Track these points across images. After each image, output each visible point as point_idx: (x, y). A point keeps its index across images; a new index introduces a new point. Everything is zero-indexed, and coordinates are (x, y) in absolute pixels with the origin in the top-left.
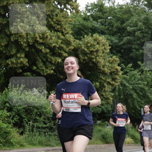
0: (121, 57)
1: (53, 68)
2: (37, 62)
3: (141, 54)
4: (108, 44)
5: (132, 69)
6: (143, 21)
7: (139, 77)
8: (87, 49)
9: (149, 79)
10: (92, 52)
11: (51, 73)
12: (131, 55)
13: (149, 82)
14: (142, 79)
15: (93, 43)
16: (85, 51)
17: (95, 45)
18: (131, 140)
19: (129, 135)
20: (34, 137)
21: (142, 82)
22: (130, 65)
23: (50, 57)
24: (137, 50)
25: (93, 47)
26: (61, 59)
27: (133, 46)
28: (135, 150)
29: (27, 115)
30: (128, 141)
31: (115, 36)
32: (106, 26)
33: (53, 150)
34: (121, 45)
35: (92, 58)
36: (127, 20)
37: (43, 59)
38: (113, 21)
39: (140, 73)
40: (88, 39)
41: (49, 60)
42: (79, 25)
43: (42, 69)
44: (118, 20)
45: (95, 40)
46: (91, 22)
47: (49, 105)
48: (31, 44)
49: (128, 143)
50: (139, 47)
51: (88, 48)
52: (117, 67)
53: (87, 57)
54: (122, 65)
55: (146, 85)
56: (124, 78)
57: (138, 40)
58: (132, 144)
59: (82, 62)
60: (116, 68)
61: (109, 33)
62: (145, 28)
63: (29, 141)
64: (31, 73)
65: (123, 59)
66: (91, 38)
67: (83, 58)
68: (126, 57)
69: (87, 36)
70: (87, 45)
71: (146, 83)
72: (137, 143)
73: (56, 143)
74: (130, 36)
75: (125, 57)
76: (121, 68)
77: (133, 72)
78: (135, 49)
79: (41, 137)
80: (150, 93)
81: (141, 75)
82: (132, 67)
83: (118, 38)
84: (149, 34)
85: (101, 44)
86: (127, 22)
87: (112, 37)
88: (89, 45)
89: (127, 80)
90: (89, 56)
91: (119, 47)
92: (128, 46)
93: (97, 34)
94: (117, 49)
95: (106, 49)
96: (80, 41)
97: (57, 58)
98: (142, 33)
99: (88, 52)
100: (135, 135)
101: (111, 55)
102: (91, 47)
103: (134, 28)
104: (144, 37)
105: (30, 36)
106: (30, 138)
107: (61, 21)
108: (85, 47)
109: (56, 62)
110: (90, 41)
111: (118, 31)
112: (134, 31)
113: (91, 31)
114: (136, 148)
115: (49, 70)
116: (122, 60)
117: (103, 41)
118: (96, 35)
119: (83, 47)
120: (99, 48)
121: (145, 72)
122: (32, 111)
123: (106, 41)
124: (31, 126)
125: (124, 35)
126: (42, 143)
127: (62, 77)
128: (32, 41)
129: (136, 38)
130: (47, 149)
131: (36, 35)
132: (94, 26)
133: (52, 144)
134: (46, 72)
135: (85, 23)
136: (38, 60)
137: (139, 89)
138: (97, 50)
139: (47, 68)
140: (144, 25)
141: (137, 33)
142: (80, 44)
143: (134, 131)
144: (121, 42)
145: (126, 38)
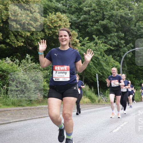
0: (79, 32)
1: (23, 41)
2: (9, 36)
3: (95, 29)
4: (69, 21)
5: (88, 41)
6: (96, 3)
7: (94, 48)
8: (52, 25)
9: (102, 49)
10: (55, 27)
11: (21, 46)
12: (87, 30)
13: (102, 52)
14: (96, 49)
15: (56, 20)
16: (49, 26)
17: (58, 22)
18: (89, 100)
19: (87, 96)
20: (8, 99)
21: (97, 52)
22: (87, 38)
23: (21, 31)
24: (92, 26)
25: (57, 23)
26: (30, 33)
27: (88, 23)
28: (92, 108)
29: (2, 80)
30: (86, 101)
31: (74, 15)
32: (66, 6)
33: (24, 109)
34: (79, 22)
35: (56, 32)
36: (84, 2)
37: (15, 33)
38: (72, 2)
39: (95, 45)
40: (52, 16)
41: (20, 34)
42: (45, 5)
43: (14, 42)
44: (76, 1)
45: (58, 17)
46: (54, 3)
47: (20, 72)
48: (4, 20)
49: (86, 103)
50: (93, 24)
51: (52, 23)
52: (77, 40)
53: (52, 31)
54: (80, 38)
55: (99, 54)
56: (82, 49)
57: (93, 18)
58: (89, 103)
59: (48, 35)
60: (75, 40)
61: (69, 12)
62: (98, 9)
63: (4, 102)
64: (5, 45)
65: (81, 34)
66: (54, 16)
67: (48, 32)
68: (84, 32)
69: (51, 14)
70: (51, 21)
71: (100, 53)
72: (93, 102)
73: (27, 104)
74: (86, 15)
75: (82, 32)
76: (79, 40)
77: (89, 44)
78: (90, 25)
79: (14, 99)
80: (103, 61)
81: (95, 46)
82: (88, 40)
83: (77, 16)
84: (101, 13)
85: (63, 21)
86: (83, 3)
87: (71, 15)
88: (53, 21)
89: (84, 51)
90: (53, 30)
91: (77, 24)
92: (85, 23)
93: (59, 12)
94: (76, 25)
95: (67, 24)
96: (46, 18)
97: (26, 32)
98: (95, 13)
99: (52, 27)
100: (91, 95)
101: (71, 30)
102: (54, 23)
103: (89, 8)
104: (97, 15)
105: (4, 13)
106: (4, 99)
107: (29, 1)
108: (50, 23)
109: (26, 35)
110: (54, 18)
111: (76, 11)
112: (90, 11)
113: (54, 10)
114: (92, 107)
115: (20, 42)
116: (79, 35)
117: (64, 18)
118: (58, 14)
119: (48, 23)
120: (61, 24)
121: (98, 44)
122: (6, 77)
123: (67, 18)
124: (5, 89)
125: (81, 14)
126: (15, 103)
127: (31, 48)
128: (5, 18)
129: (91, 16)
130: (20, 109)
131: (8, 13)
132: (57, 7)
133: (23, 104)
134: (17, 44)
135: (50, 4)
136: (11, 34)
137: (94, 58)
138: (59, 26)
139: (18, 41)
140: (97, 6)
141: (91, 13)
142: (45, 21)
143: (91, 93)
144: (79, 20)
145: (83, 16)
